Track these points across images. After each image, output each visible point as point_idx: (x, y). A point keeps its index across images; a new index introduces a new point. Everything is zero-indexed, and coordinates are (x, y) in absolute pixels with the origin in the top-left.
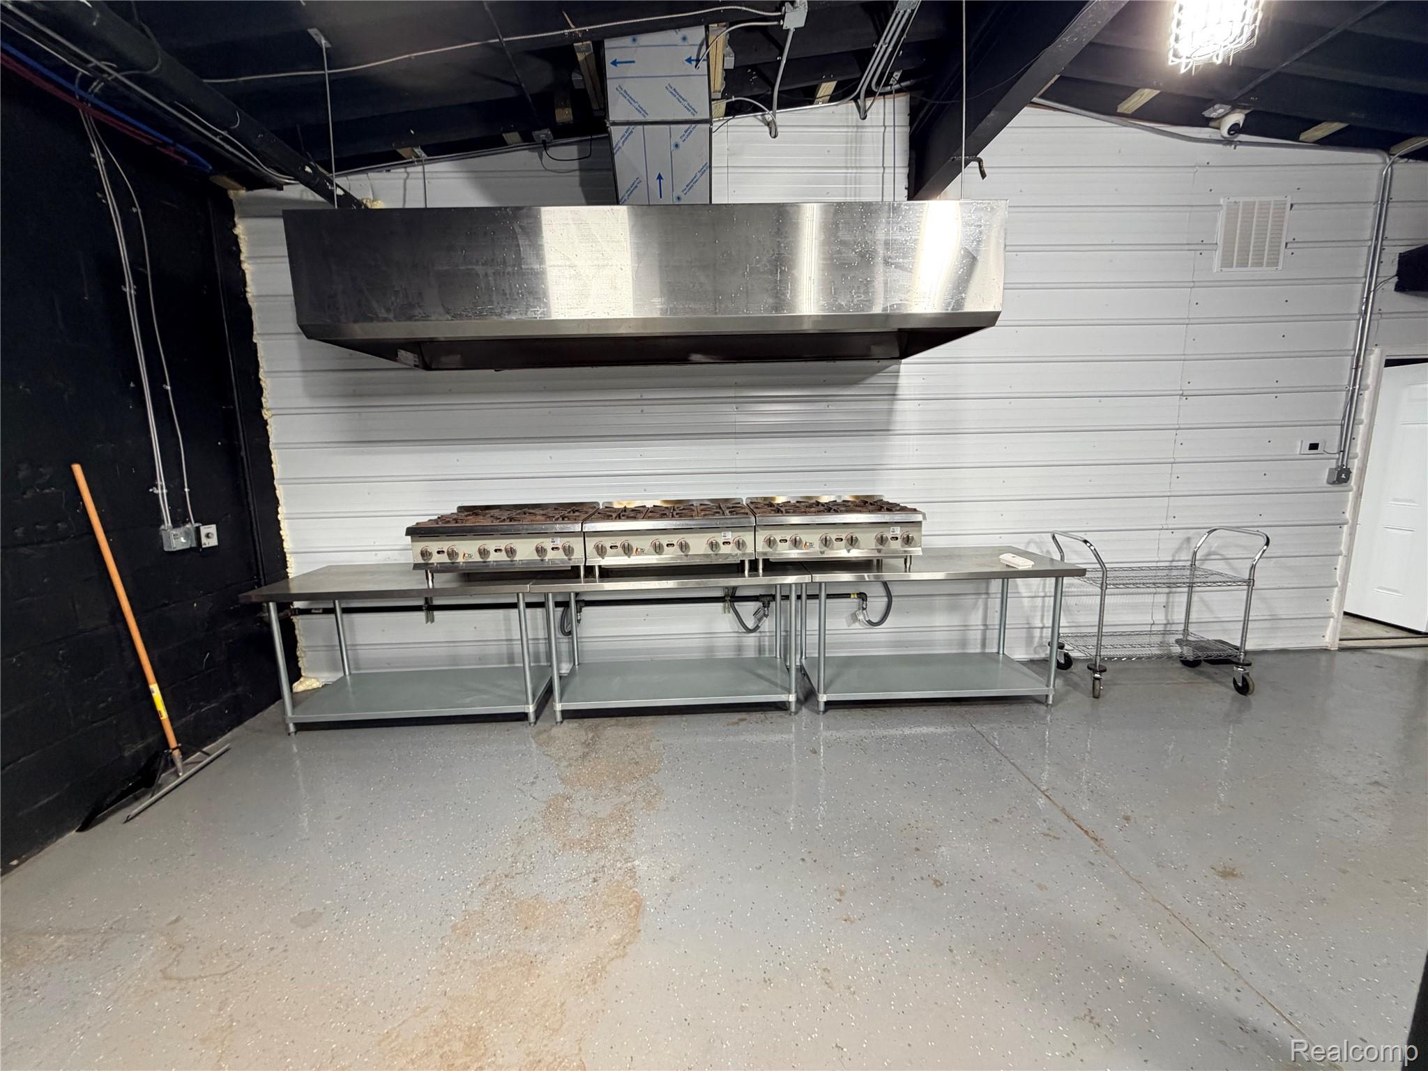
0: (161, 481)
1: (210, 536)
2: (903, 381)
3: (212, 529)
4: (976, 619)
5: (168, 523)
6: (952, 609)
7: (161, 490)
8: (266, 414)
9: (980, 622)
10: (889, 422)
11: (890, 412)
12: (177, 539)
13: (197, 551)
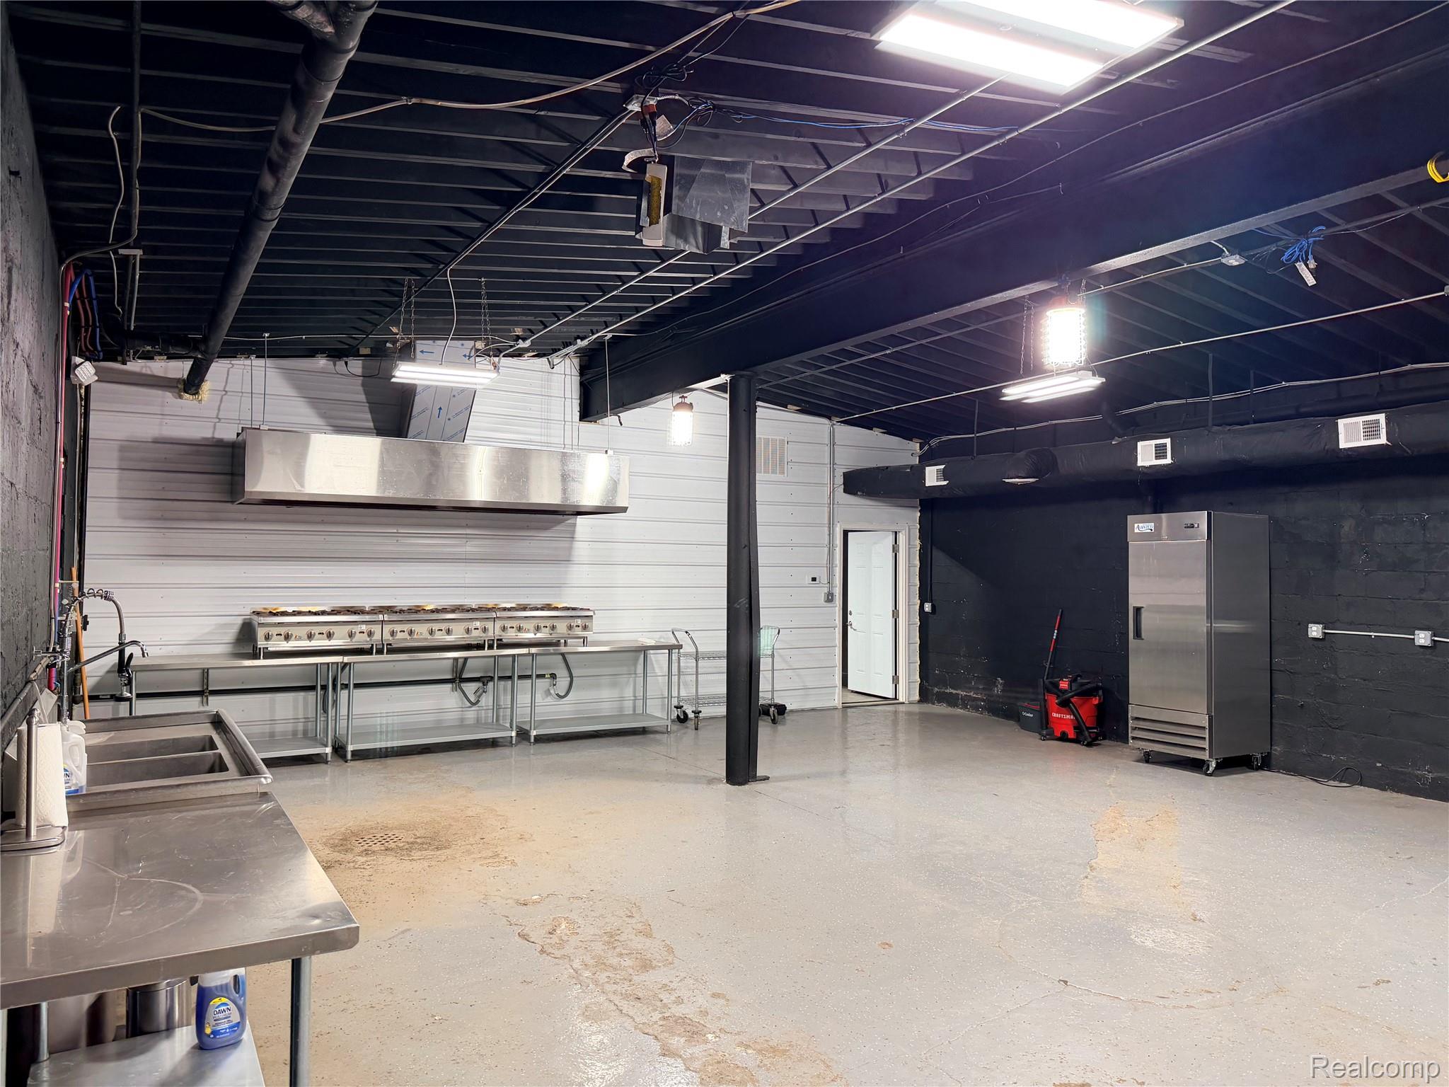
2: (579, 529)
4: (628, 693)
6: (614, 685)
9: (631, 695)
10: (570, 555)
11: (570, 548)
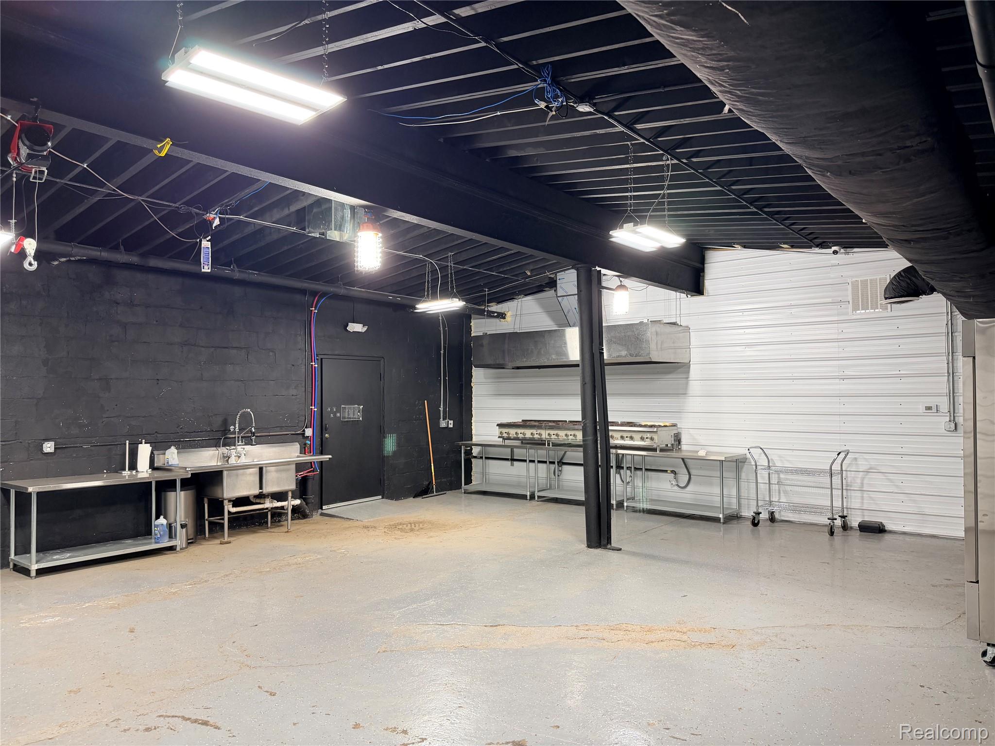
0: (442, 407)
1: (451, 424)
3: (451, 422)
4: (734, 492)
5: (442, 419)
7: (441, 409)
8: (472, 384)
11: (687, 385)
12: (443, 424)
13: (447, 428)
